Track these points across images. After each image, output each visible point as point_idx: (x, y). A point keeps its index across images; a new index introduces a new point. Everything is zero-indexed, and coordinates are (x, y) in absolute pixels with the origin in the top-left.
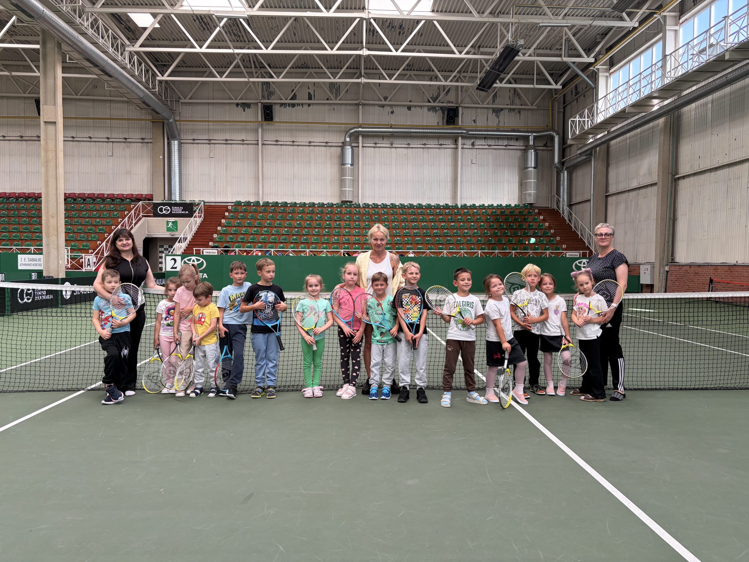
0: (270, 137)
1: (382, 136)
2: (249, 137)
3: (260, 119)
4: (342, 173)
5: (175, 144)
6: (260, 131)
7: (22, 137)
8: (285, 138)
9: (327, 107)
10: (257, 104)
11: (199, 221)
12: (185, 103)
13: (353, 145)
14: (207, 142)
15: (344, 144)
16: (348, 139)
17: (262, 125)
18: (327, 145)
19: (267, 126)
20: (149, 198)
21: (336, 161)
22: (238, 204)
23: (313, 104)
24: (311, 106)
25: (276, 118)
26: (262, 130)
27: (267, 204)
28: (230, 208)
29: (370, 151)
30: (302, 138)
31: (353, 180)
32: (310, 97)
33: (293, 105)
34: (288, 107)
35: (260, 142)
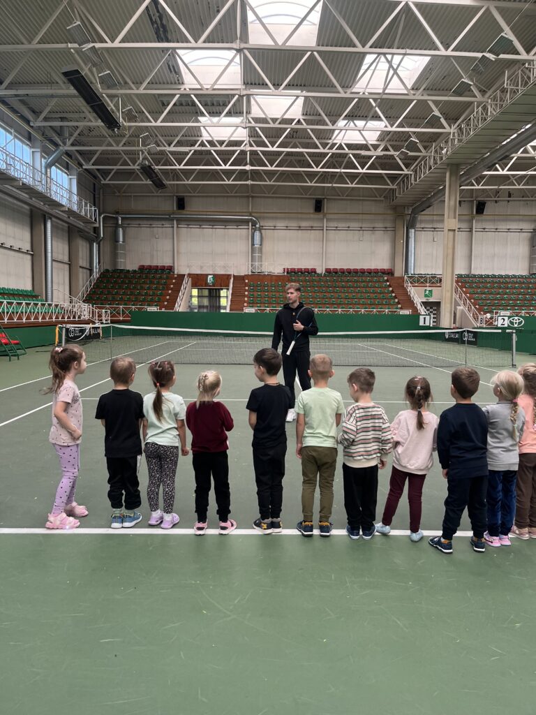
2: (464, 226)
3: (475, 212)
5: (413, 231)
6: (474, 221)
7: (300, 227)
8: (489, 226)
9: (522, 203)
10: (472, 201)
14: (433, 229)
17: (476, 217)
18: (521, 231)
19: (479, 217)
20: (390, 273)
24: (510, 202)
25: (486, 212)
26: (476, 220)
32: (510, 196)
33: (496, 202)
34: (493, 203)
35: (474, 230)
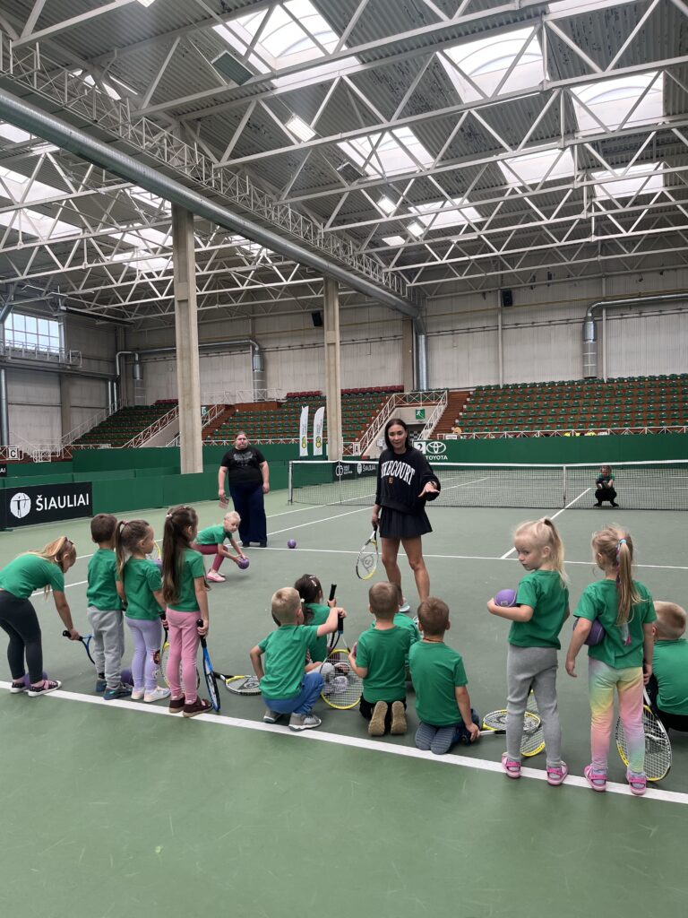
0: (510, 321)
1: (630, 306)
2: (490, 323)
3: (499, 305)
4: (584, 348)
5: (422, 338)
6: (500, 317)
7: (302, 345)
8: (525, 320)
9: (568, 284)
10: (496, 291)
11: (443, 408)
12: (431, 299)
13: (596, 319)
14: (451, 332)
15: (586, 320)
16: (590, 315)
17: (502, 311)
18: (568, 322)
19: (507, 310)
20: (401, 389)
21: (578, 337)
22: (479, 389)
23: (553, 283)
24: (551, 286)
25: (516, 303)
26: (502, 314)
27: (506, 387)
28: (471, 393)
29: (615, 323)
30: (542, 319)
31: (597, 355)
32: (550, 277)
33: (532, 287)
34: (528, 289)
35: (500, 327)
